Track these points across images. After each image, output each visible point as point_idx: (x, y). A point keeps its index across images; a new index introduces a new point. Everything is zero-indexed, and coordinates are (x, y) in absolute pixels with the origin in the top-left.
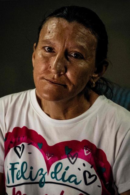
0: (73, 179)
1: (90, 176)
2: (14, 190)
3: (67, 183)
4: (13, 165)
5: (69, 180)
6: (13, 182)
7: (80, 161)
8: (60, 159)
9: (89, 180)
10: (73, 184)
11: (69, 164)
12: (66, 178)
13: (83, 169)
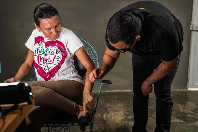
0: (52, 53)
1: (58, 51)
2: (38, 56)
3: (51, 54)
4: (38, 48)
5: (51, 53)
6: (38, 53)
7: (55, 47)
8: (48, 47)
9: (57, 52)
10: (53, 54)
11: (51, 48)
12: (50, 52)
13: (56, 49)
